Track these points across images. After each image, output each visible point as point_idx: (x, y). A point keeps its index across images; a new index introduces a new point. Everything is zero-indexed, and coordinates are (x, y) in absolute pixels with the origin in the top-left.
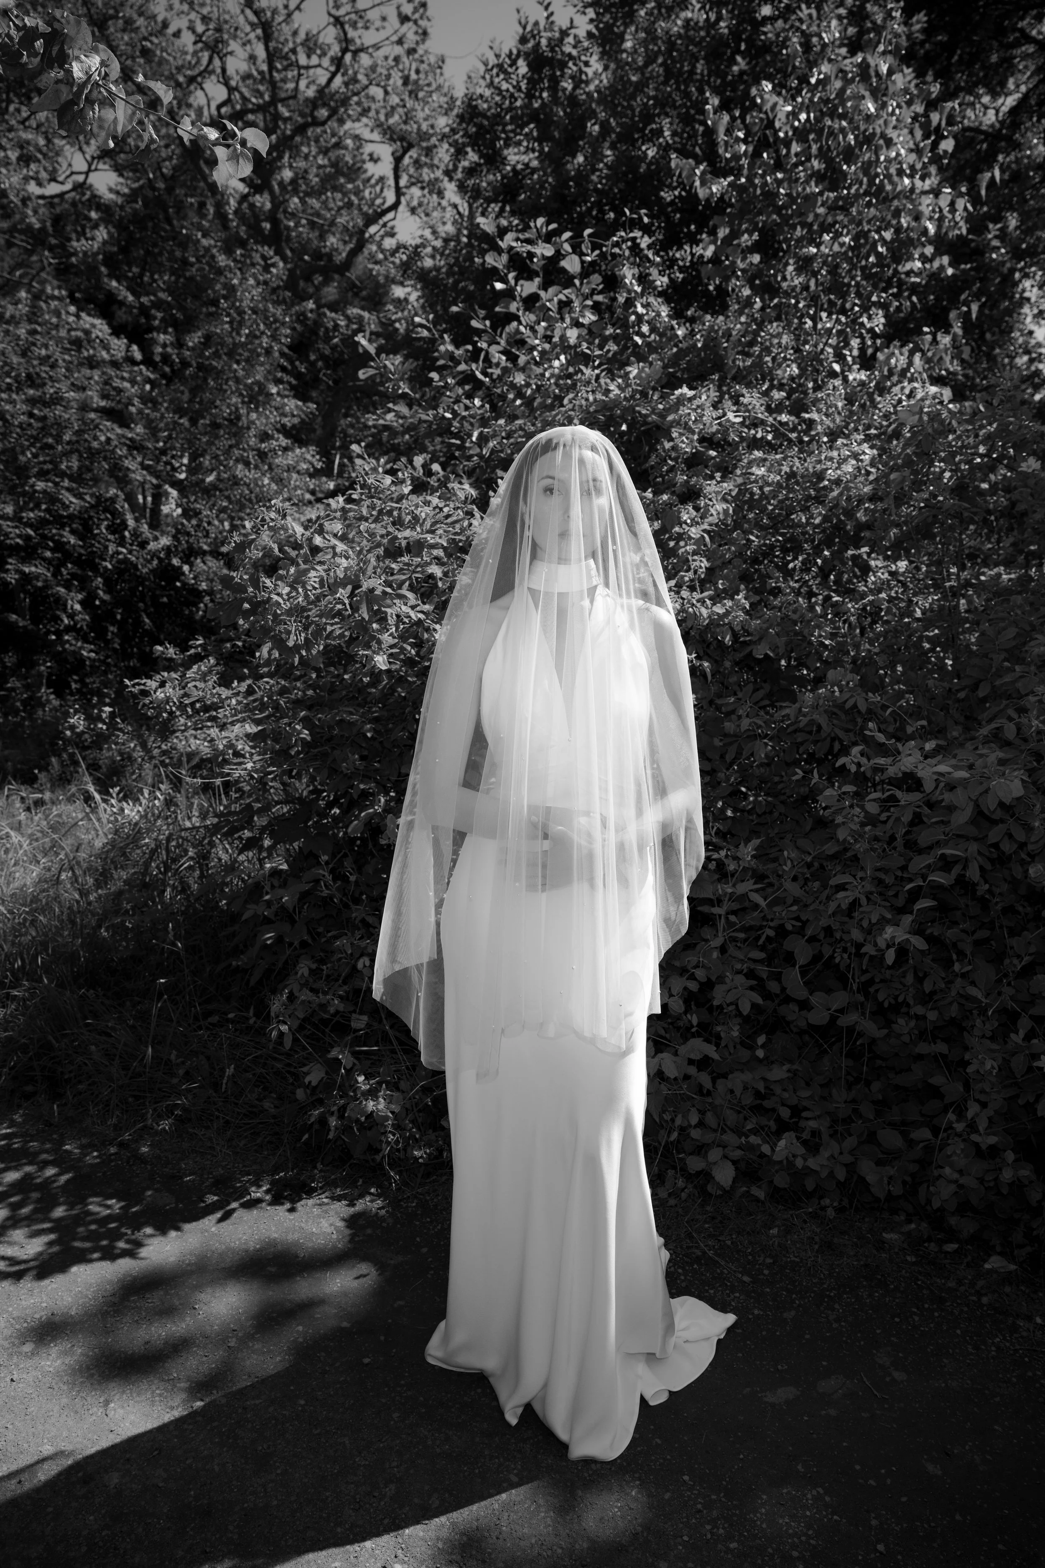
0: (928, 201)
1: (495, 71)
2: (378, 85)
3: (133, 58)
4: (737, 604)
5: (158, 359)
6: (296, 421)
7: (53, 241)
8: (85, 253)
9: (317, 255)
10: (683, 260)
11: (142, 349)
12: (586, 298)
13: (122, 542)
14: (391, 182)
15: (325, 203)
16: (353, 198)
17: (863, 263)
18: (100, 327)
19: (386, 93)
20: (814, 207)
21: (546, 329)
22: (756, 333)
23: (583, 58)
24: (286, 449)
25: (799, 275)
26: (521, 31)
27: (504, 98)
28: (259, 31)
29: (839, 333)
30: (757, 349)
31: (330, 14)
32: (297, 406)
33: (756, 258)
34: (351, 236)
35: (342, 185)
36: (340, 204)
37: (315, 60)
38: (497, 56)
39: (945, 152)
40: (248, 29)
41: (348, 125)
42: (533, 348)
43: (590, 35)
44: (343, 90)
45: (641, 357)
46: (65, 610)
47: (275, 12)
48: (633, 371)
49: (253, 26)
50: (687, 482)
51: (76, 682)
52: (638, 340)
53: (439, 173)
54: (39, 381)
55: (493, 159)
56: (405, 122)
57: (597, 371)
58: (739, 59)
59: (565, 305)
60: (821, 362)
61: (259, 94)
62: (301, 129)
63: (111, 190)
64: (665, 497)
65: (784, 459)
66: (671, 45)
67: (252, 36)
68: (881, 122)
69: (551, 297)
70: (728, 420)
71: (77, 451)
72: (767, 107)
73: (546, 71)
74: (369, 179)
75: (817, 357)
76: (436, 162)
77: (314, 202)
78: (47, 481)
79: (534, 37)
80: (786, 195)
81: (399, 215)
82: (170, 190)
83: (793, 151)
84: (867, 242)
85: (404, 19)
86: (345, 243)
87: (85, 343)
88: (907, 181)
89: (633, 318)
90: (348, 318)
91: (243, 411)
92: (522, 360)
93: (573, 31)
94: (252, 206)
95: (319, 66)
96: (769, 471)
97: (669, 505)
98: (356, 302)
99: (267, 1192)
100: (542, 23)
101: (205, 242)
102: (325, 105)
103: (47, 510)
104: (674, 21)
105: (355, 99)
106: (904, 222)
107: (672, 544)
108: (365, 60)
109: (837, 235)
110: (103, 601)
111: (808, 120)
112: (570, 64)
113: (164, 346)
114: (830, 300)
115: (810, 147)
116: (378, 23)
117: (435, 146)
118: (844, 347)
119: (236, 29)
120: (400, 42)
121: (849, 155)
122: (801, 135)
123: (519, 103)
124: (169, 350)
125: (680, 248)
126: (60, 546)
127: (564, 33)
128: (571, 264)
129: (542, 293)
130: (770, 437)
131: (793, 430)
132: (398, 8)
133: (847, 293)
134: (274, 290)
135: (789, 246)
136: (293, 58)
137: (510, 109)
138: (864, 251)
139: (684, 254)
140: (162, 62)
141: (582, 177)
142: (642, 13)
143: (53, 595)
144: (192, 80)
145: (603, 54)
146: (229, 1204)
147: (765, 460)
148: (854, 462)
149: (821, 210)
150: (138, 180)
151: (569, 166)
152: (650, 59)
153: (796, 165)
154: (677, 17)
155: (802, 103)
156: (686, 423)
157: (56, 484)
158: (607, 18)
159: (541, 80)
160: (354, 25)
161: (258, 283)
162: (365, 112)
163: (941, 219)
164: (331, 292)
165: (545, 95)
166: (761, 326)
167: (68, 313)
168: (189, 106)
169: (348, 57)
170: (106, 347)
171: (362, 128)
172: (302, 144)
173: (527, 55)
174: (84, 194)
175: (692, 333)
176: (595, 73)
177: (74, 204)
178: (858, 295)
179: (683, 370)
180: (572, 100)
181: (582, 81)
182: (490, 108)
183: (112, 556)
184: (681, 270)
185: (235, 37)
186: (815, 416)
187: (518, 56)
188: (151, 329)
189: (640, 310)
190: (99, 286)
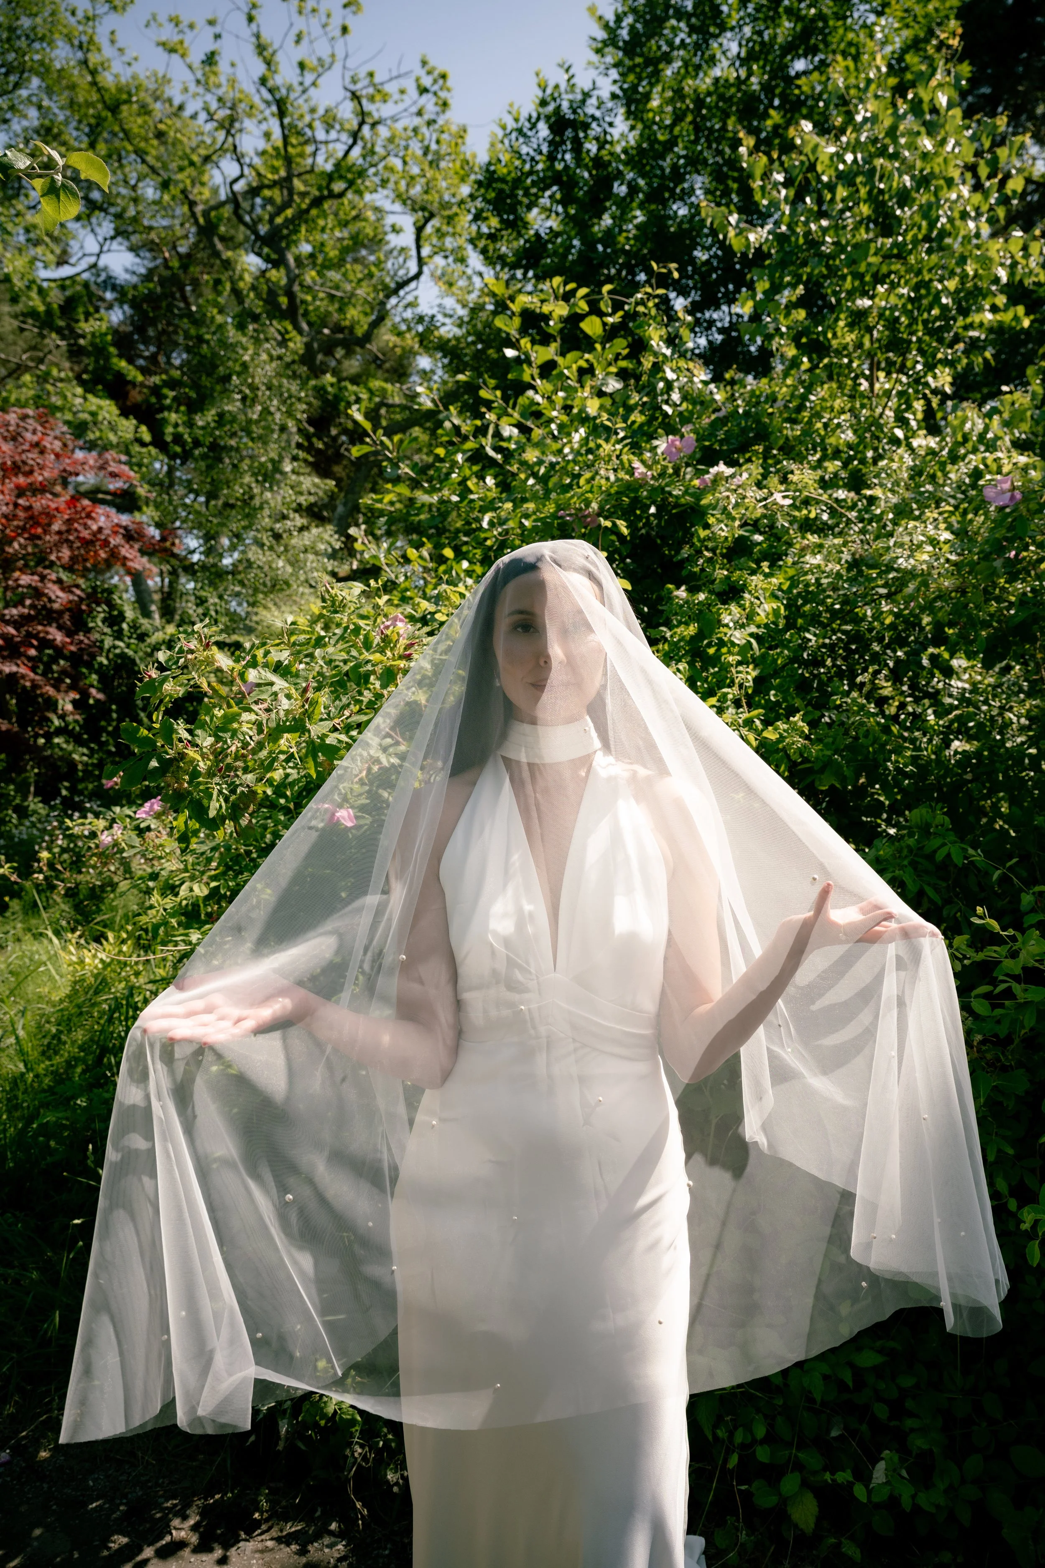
0: (998, 246)
1: (514, 135)
2: (396, 156)
3: (146, 140)
4: (794, 728)
5: (169, 439)
6: (312, 499)
7: (61, 323)
8: (93, 334)
9: (338, 328)
10: (721, 320)
11: (151, 429)
12: (610, 364)
13: (119, 635)
14: (414, 252)
15: (344, 275)
16: (373, 269)
17: (925, 315)
18: (107, 409)
19: (405, 163)
20: (866, 256)
21: (565, 399)
22: (804, 398)
23: (607, 119)
24: (301, 529)
25: (851, 331)
26: (540, 94)
27: (524, 161)
28: (274, 108)
29: (900, 394)
30: (806, 414)
31: (346, 89)
32: (315, 485)
33: (801, 314)
34: (372, 309)
35: (364, 258)
36: (360, 276)
37: (333, 135)
38: (516, 120)
39: (1014, 192)
40: (262, 106)
41: (368, 197)
42: (551, 420)
43: (614, 96)
44: (360, 161)
45: (670, 429)
46: (55, 711)
47: (290, 89)
48: (662, 444)
49: (268, 103)
50: (728, 578)
51: (66, 788)
52: (669, 410)
53: (461, 241)
54: (27, 468)
55: (516, 225)
56: (426, 192)
57: (618, 447)
58: (772, 112)
59: (586, 372)
60: (880, 427)
61: (275, 170)
62: (317, 202)
63: (127, 271)
64: (702, 596)
65: (845, 544)
66: (699, 102)
67: (267, 112)
68: (940, 160)
69: (570, 365)
70: (775, 503)
71: (67, 541)
72: (808, 149)
73: (569, 133)
74: (391, 251)
75: (875, 423)
76: (458, 229)
77: (333, 275)
78: (32, 574)
79: (555, 99)
80: (833, 243)
81: (421, 286)
82: (185, 267)
83: (838, 197)
84: (928, 293)
85: (423, 91)
86: (366, 314)
87: (91, 425)
88: (971, 225)
89: (661, 385)
90: (371, 392)
91: (256, 490)
92: (537, 433)
93: (595, 93)
94: (268, 280)
95: (338, 140)
96: (827, 560)
97: (708, 605)
98: (380, 373)
99: (194, 1528)
100: (563, 86)
101: (219, 319)
102: (341, 177)
103: (32, 606)
104: (703, 80)
105: (372, 171)
106: (970, 270)
107: (711, 651)
108: (383, 131)
109: (893, 286)
110: (97, 701)
111: (855, 160)
112: (594, 125)
113: (176, 425)
114: (887, 359)
115: (857, 191)
116: (396, 96)
117: (456, 214)
118: (906, 410)
119: (251, 107)
120: (420, 113)
121: (904, 198)
122: (847, 178)
123: (540, 166)
124: (181, 429)
125: (718, 308)
126: (45, 643)
127: (586, 95)
128: (592, 326)
129: (560, 360)
130: (825, 517)
131: (852, 508)
132: (417, 80)
133: (908, 350)
134: (288, 365)
135: (839, 301)
136: (309, 133)
137: (531, 173)
138: (925, 302)
139: (721, 316)
140: (176, 142)
141: (609, 237)
142: (669, 72)
143: (42, 695)
144: (207, 159)
145: (629, 114)
146: (140, 1551)
147: (821, 546)
148: (929, 548)
149: (872, 259)
150: (155, 258)
151: (596, 228)
152: (678, 118)
153: (842, 211)
154: (706, 74)
155: (848, 143)
156: (725, 508)
157: (43, 578)
158: (631, 77)
159: (563, 142)
160: (372, 99)
161: (272, 358)
162: (384, 183)
163: (1014, 265)
164: (353, 365)
165: (568, 157)
166: (809, 389)
167: (75, 395)
168: (203, 184)
169: (366, 130)
170: (113, 428)
171: (381, 198)
172: (318, 217)
173: (548, 118)
174: (98, 275)
175: (732, 398)
176: (622, 135)
177: (86, 285)
178: (921, 352)
179: (721, 442)
180: (598, 162)
181: (606, 142)
182: (509, 173)
183: (109, 651)
184: (721, 331)
185: (250, 116)
186: (878, 492)
187: (538, 119)
188: (162, 409)
189: (670, 375)
190: (107, 368)
